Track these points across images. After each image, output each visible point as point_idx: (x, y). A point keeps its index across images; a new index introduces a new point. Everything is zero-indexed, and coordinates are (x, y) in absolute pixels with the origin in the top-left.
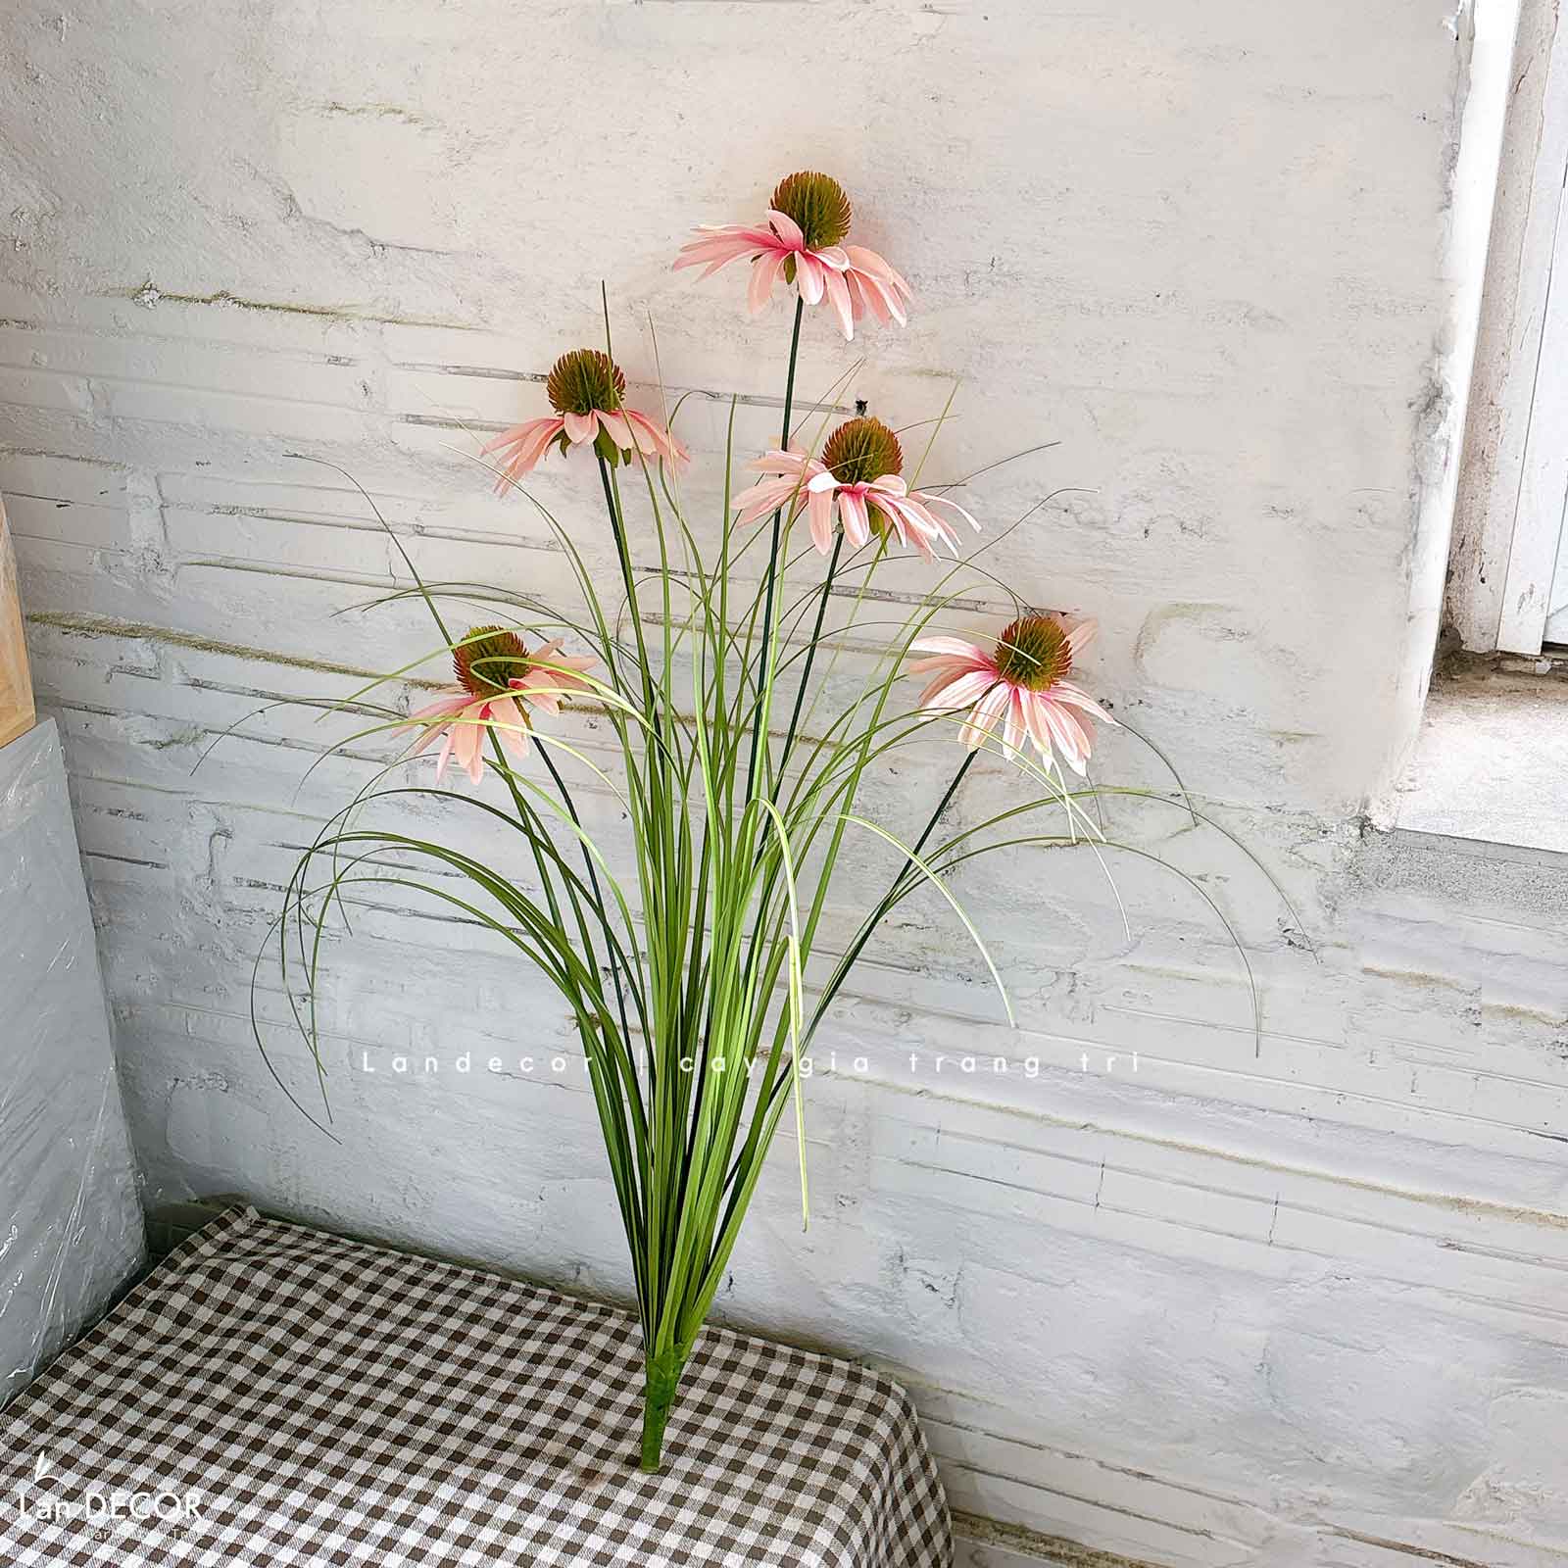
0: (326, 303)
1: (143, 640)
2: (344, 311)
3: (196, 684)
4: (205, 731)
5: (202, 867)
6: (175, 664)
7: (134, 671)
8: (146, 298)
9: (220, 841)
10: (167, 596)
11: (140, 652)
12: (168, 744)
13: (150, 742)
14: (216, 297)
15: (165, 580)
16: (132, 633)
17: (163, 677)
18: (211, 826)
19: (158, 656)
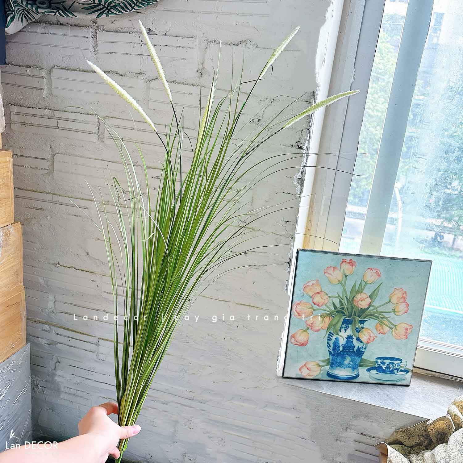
0: (92, 271)
1: (47, 325)
2: (95, 272)
3: (57, 334)
4: (58, 343)
5: (53, 368)
6: (53, 330)
7: (45, 330)
8: (57, 266)
9: (58, 363)
10: (53, 317)
11: (47, 327)
12: (50, 344)
13: (46, 344)
14: (71, 267)
15: (54, 315)
16: (46, 323)
17: (51, 332)
18: (57, 360)
19: (50, 328)
